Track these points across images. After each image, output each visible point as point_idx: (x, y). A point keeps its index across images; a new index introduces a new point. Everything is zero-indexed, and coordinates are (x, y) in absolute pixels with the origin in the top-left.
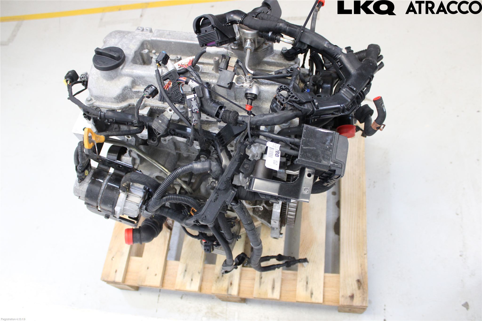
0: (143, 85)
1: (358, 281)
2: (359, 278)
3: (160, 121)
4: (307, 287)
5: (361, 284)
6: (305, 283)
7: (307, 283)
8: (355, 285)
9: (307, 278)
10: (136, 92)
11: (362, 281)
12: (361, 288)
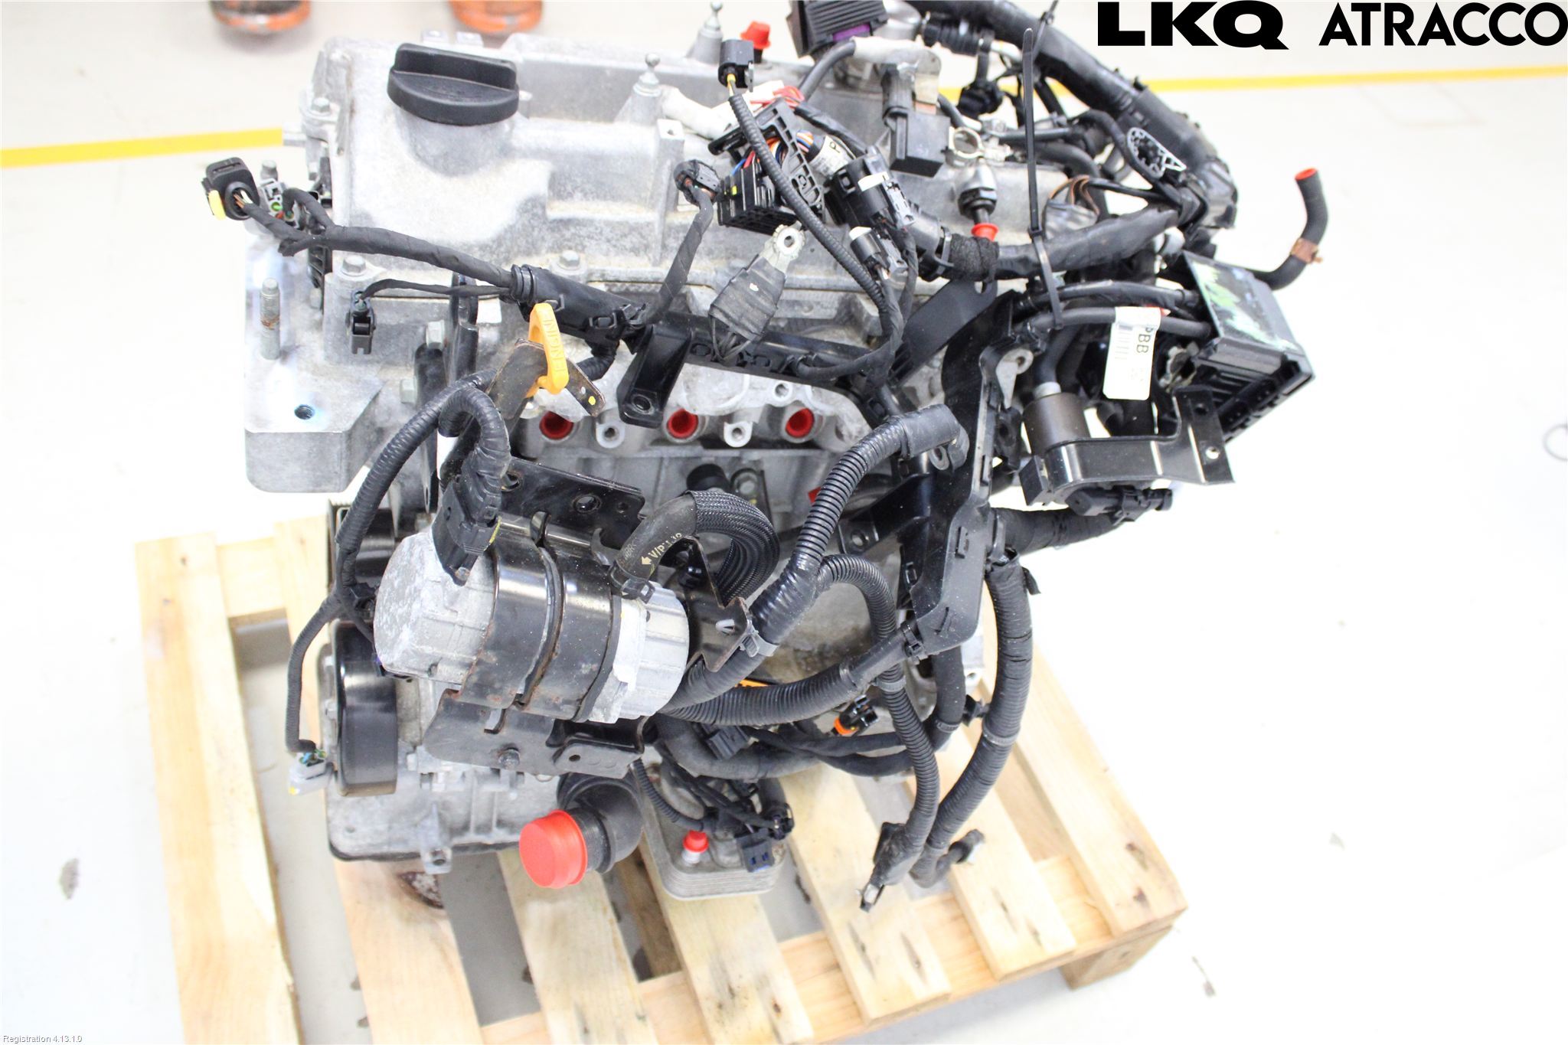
0: (585, 195)
1: (1131, 847)
2: (1127, 841)
3: (754, 287)
4: (1011, 921)
5: (1141, 853)
6: (1001, 911)
7: (1005, 908)
8: (1130, 862)
9: (996, 893)
10: (561, 221)
11: (1138, 844)
12: (1148, 863)
